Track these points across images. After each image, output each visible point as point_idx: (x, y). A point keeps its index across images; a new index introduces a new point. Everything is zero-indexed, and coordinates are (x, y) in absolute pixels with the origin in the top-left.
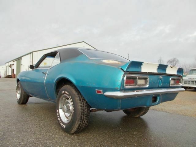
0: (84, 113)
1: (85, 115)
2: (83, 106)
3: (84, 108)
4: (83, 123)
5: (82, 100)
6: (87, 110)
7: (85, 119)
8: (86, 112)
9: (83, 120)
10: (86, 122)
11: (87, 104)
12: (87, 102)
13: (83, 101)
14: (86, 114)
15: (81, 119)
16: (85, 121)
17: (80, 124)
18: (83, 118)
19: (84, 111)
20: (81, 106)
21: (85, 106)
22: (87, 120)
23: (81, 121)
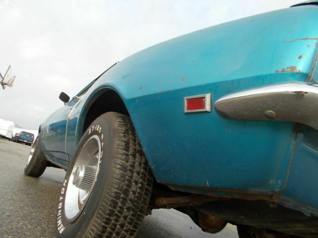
0: (126, 192)
1: (129, 204)
2: (132, 171)
3: (131, 177)
4: (113, 230)
5: (131, 151)
6: (140, 188)
7: (125, 218)
8: (134, 193)
9: (117, 220)
10: (126, 231)
11: (144, 168)
12: (146, 163)
13: (134, 156)
14: (131, 200)
15: (111, 213)
16: (122, 226)
17: (103, 232)
18: (120, 212)
19: (129, 186)
20: (124, 168)
21: (138, 173)
22: (130, 223)
23: (108, 221)
